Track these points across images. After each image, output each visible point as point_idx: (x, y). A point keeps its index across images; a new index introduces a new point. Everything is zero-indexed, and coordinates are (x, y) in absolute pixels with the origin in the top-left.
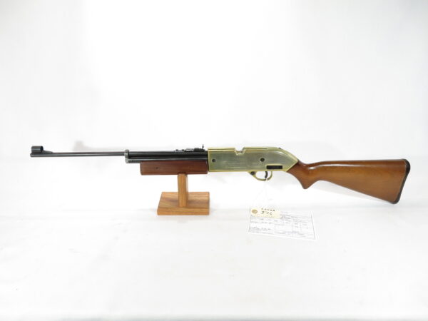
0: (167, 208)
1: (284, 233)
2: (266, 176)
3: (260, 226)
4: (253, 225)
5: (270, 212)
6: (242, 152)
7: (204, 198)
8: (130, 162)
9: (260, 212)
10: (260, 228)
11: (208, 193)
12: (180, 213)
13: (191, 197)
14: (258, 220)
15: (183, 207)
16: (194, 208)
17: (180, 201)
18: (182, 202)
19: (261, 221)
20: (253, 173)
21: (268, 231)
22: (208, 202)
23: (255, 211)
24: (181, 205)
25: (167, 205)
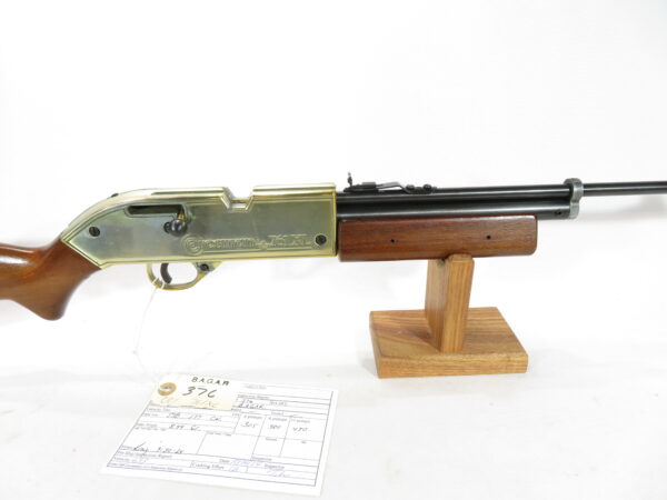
1: (222, 464)
5: (211, 388)
23: (167, 388)
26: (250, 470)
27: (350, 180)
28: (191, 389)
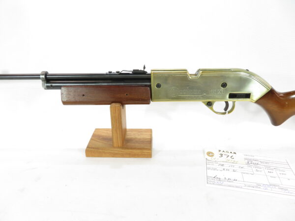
0: (98, 148)
1: (258, 186)
2: (226, 109)
3: (221, 175)
4: (211, 173)
5: (230, 155)
6: (196, 75)
7: (146, 136)
8: (48, 88)
9: (217, 155)
10: (222, 178)
11: (151, 131)
12: (114, 155)
13: (129, 135)
14: (216, 166)
15: (118, 147)
16: (131, 148)
17: (115, 140)
18: (117, 142)
19: (221, 168)
20: (209, 104)
21: (235, 183)
22: (150, 142)
23: (210, 154)
24: (115, 145)
25: (100, 144)
26: (273, 189)
27: (144, 68)
28: (222, 155)
